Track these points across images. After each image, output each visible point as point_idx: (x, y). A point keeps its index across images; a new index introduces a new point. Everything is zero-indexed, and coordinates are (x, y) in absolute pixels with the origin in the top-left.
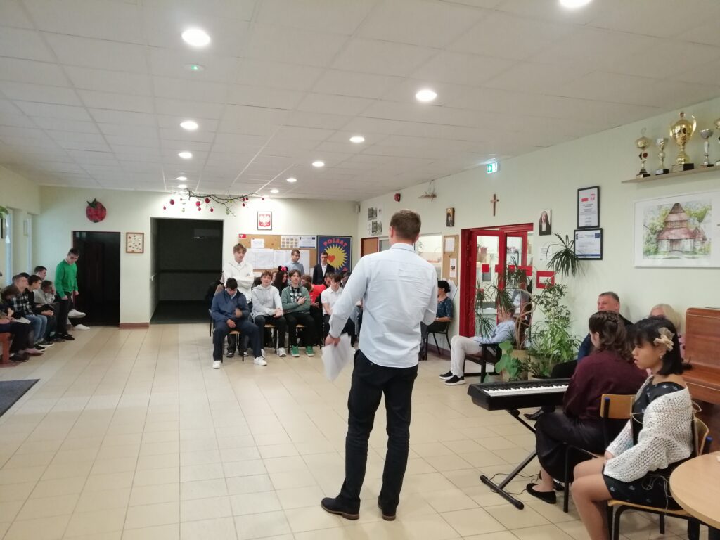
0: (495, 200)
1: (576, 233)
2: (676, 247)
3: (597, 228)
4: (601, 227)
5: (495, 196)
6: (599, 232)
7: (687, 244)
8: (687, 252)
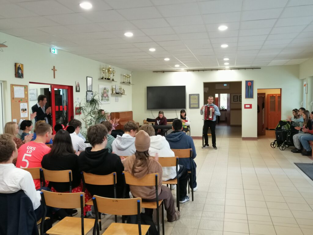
0: (54, 70)
1: (87, 92)
2: (106, 99)
3: (91, 91)
4: (92, 91)
5: (54, 67)
6: (92, 93)
7: (107, 98)
8: (107, 100)
